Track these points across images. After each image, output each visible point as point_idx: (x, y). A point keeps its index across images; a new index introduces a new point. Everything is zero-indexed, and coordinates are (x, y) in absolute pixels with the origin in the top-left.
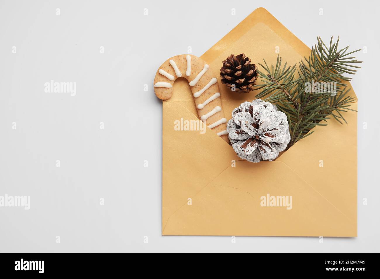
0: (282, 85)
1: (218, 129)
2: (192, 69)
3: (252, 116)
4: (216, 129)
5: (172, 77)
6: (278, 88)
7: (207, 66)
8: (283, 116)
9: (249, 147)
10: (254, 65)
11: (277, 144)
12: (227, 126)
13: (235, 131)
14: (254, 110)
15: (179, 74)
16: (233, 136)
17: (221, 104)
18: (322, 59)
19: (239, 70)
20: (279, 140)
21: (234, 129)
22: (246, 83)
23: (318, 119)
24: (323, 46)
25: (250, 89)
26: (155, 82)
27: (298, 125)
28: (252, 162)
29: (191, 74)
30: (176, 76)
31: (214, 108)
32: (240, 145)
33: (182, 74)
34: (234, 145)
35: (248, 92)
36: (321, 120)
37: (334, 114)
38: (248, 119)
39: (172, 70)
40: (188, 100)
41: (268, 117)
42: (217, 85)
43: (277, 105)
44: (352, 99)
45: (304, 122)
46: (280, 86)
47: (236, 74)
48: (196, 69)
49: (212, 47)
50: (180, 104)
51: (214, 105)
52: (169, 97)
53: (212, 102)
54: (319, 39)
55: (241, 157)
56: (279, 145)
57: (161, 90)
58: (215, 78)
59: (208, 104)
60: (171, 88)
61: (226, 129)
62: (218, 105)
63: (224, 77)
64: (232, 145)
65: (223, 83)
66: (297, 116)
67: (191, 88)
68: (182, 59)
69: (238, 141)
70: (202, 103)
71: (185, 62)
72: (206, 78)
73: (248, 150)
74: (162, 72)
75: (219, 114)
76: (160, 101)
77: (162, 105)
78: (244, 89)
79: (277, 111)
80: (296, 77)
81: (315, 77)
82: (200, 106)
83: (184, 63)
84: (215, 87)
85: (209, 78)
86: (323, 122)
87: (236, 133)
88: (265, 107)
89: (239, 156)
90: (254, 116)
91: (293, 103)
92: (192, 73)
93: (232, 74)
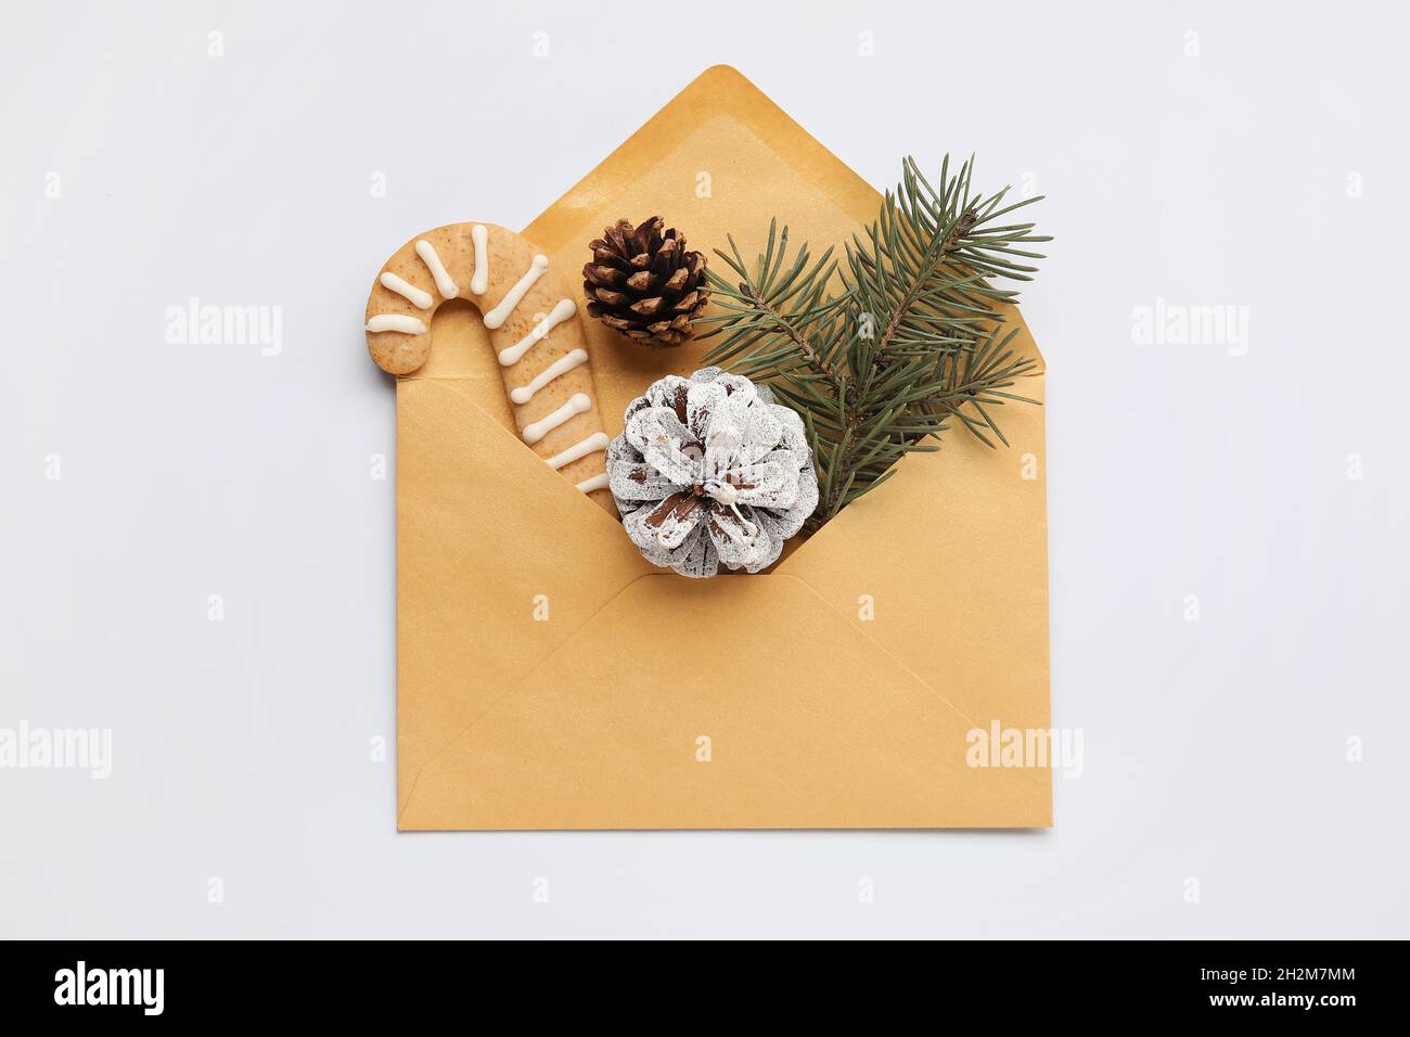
0: (788, 318)
1: (582, 470)
2: (491, 270)
3: (684, 420)
4: (576, 469)
5: (423, 298)
6: (775, 330)
7: (540, 259)
8: (790, 422)
9: (671, 523)
10: (693, 255)
11: (769, 515)
12: (607, 458)
13: (628, 472)
14: (689, 402)
15: (450, 288)
16: (625, 488)
17: (589, 386)
18: (918, 227)
19: (640, 269)
20: (774, 500)
21: (628, 465)
22: (666, 312)
23: (910, 429)
24: (919, 184)
25: (685, 335)
26: (369, 315)
27: (842, 451)
28: (691, 575)
29: (488, 288)
30: (437, 294)
31: (567, 399)
32: (645, 516)
33: (460, 289)
34: (628, 519)
35: (679, 345)
36: (922, 436)
37: (964, 414)
38: (669, 430)
39: (423, 276)
40: (482, 376)
41: (736, 421)
42: (575, 323)
43: (775, 388)
44: (1029, 365)
45: (864, 441)
46: (781, 321)
47: (631, 282)
48: (504, 271)
49: (561, 199)
50: (456, 390)
51: (566, 390)
52: (416, 365)
53: (561, 381)
54: (908, 163)
55: (654, 561)
56: (779, 517)
57: (388, 341)
58: (570, 301)
59: (548, 385)
60: (423, 334)
61: (605, 471)
62: (580, 389)
63: (595, 295)
64: (621, 520)
65: (592, 316)
66: (839, 422)
67: (489, 335)
68: (458, 236)
69: (640, 504)
70: (526, 383)
71: (468, 248)
72: (541, 301)
73: (667, 533)
74: (393, 281)
75: (585, 420)
76: (390, 380)
77: (395, 392)
78: (660, 332)
79: (773, 405)
80: (834, 289)
81: (896, 289)
82: (520, 394)
83: (463, 251)
84: (571, 331)
85: (549, 300)
86: (928, 440)
87: (632, 477)
88: (730, 390)
89: (646, 556)
90: (690, 421)
91: (825, 379)
92: (493, 284)
93: (618, 284)
